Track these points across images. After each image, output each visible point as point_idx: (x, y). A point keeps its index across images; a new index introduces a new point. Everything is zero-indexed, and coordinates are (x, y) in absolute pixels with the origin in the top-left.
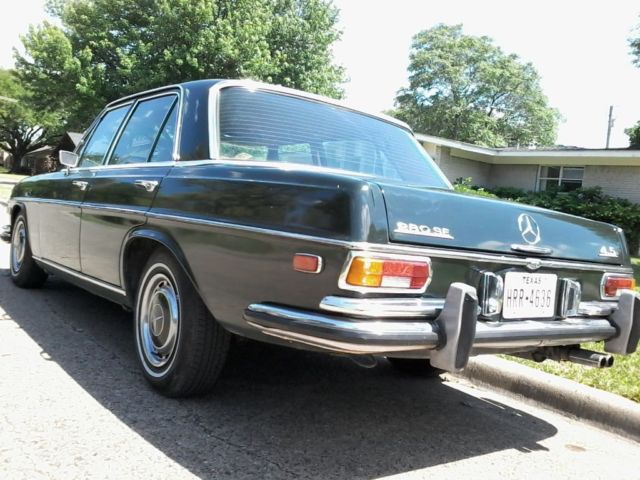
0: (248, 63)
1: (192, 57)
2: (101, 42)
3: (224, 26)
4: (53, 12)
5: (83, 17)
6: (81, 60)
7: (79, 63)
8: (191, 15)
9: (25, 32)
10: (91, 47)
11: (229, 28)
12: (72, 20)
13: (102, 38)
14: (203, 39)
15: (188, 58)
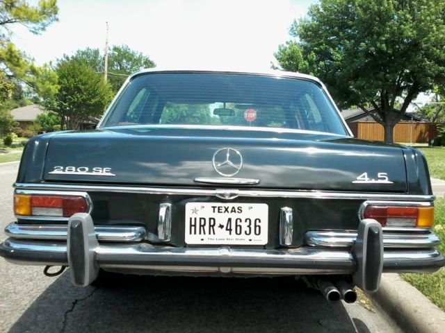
0: (426, 38)
1: (381, 44)
2: (321, 47)
3: (404, 15)
4: (295, 33)
5: (309, 33)
6: (309, 62)
7: (307, 64)
8: (379, 14)
9: (277, 51)
10: (315, 51)
11: (408, 16)
12: (303, 36)
13: (322, 44)
14: (388, 29)
15: (378, 45)
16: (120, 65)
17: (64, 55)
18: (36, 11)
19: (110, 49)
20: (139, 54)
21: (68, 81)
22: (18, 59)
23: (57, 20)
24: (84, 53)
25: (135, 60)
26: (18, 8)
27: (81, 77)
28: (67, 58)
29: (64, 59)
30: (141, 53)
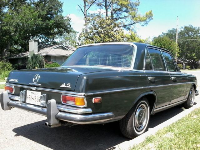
16: (188, 35)
17: (163, 33)
18: (143, 17)
19: (183, 28)
20: (198, 28)
21: (157, 44)
22: (135, 37)
23: (153, 19)
24: (171, 31)
25: (195, 31)
26: (137, 17)
27: (163, 42)
28: (164, 34)
29: (163, 35)
30: (199, 28)
